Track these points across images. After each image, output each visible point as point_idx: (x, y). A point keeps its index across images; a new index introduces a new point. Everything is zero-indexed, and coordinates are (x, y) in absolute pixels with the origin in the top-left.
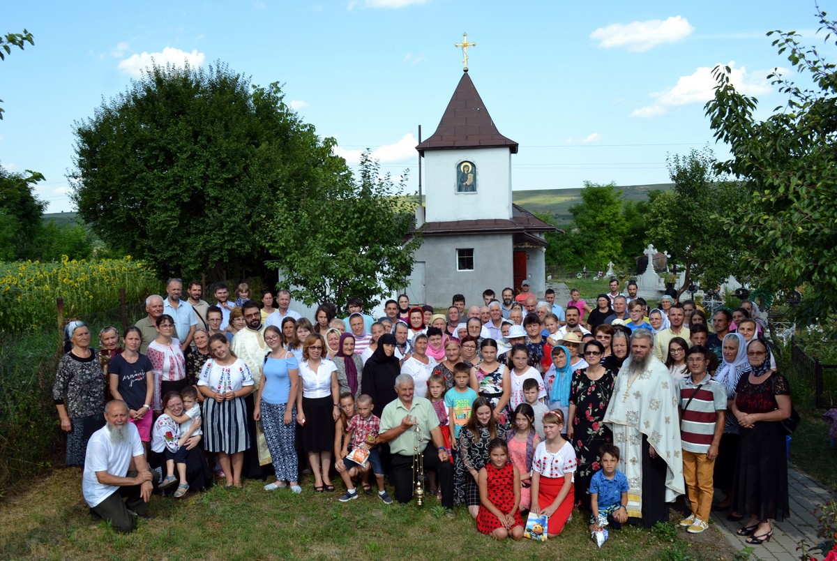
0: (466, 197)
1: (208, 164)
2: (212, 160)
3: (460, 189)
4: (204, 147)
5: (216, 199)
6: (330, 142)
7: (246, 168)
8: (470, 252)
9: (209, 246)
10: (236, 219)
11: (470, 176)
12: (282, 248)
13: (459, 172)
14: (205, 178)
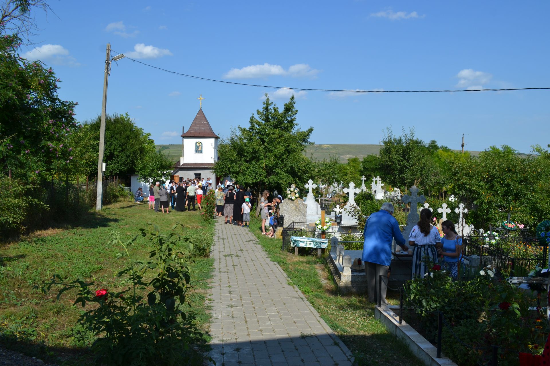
0: (198, 155)
1: (115, 145)
2: (117, 144)
3: (196, 152)
4: (114, 140)
5: (117, 155)
6: (149, 134)
7: (126, 147)
8: (200, 174)
9: (114, 168)
10: (123, 161)
11: (200, 147)
12: (139, 169)
13: (196, 146)
14: (114, 149)
